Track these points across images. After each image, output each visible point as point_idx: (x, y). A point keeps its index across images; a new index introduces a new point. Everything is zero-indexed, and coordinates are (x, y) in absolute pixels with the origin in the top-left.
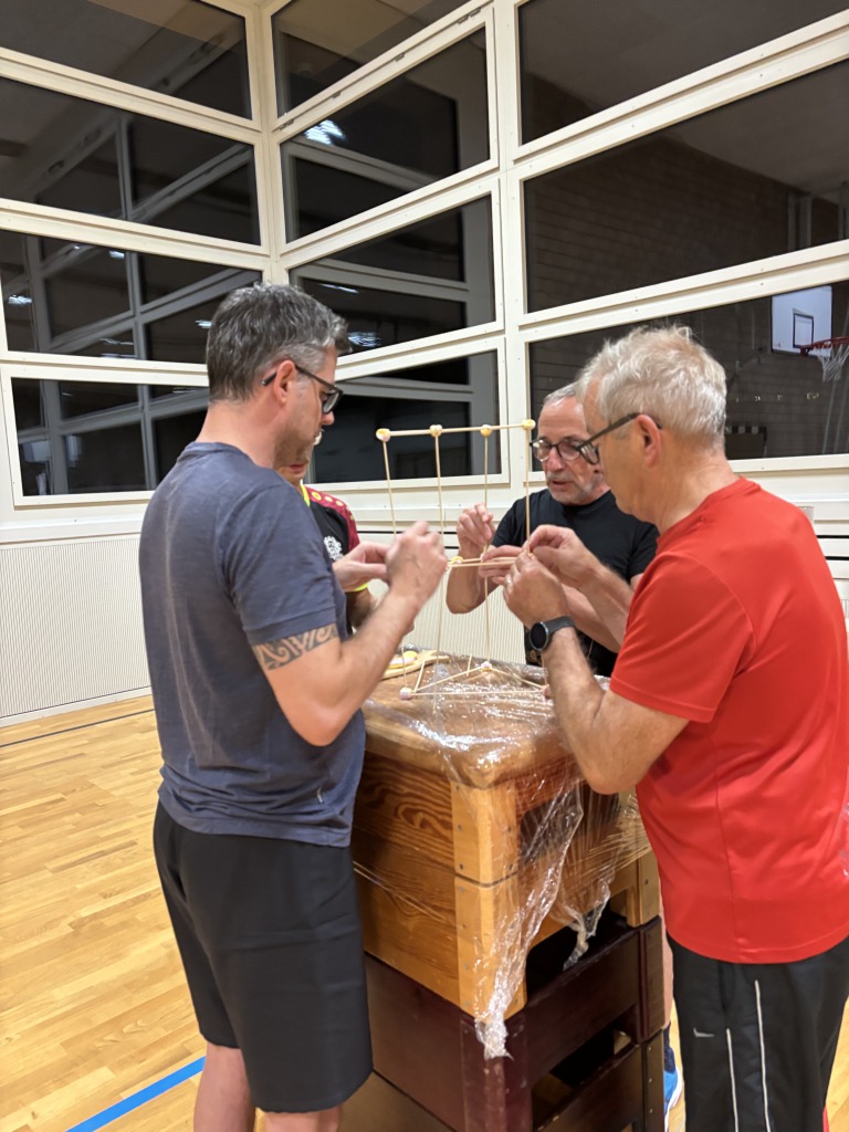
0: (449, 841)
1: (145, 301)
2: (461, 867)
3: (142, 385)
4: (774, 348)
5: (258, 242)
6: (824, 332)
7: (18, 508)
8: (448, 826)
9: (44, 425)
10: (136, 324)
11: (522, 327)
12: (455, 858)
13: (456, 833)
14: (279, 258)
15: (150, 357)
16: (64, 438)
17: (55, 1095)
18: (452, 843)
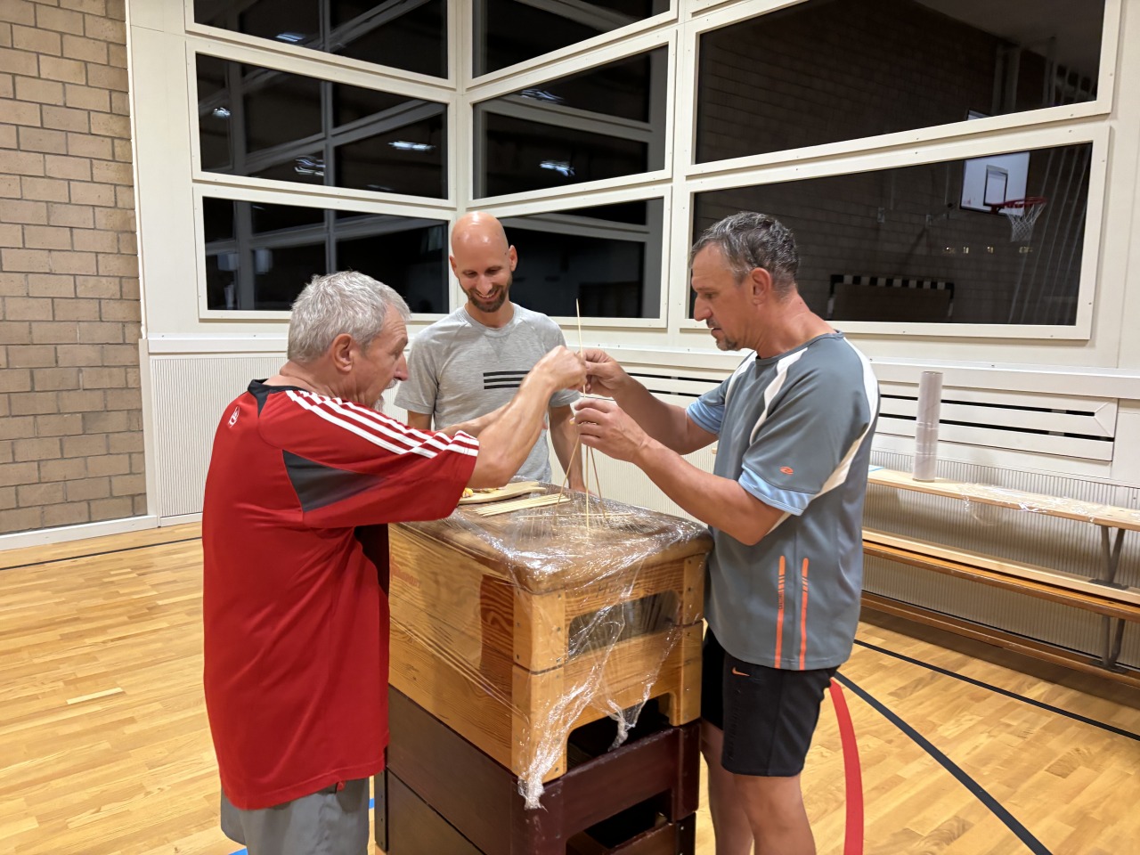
0: (510, 635)
1: (337, 124)
2: (518, 657)
3: (329, 210)
4: (963, 205)
5: (446, 77)
6: (1017, 191)
7: (202, 321)
8: (510, 623)
9: (235, 238)
10: (327, 146)
11: (689, 177)
12: (514, 649)
13: (516, 629)
14: (465, 92)
15: (339, 184)
16: (254, 252)
17: (196, 835)
18: (512, 637)
